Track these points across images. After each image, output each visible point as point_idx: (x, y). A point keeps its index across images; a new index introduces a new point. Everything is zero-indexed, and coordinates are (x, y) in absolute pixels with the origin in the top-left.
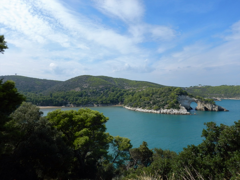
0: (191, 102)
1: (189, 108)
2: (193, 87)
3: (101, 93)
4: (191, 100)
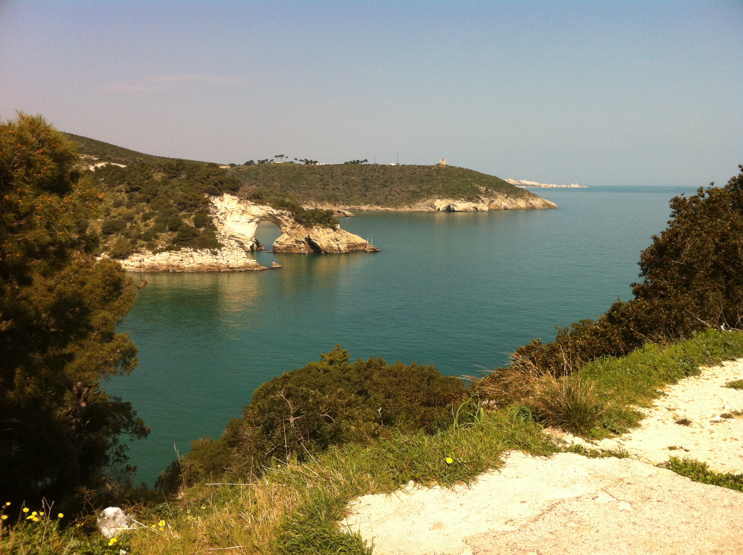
1: (251, 244)
2: (256, 162)
4: (259, 214)
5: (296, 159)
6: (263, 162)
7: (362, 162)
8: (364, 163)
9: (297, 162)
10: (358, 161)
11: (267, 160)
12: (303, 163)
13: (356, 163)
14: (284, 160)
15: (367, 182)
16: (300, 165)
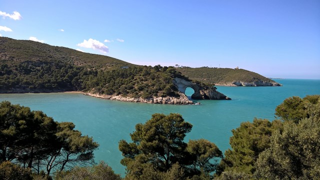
3: (37, 70)
4: (187, 85)
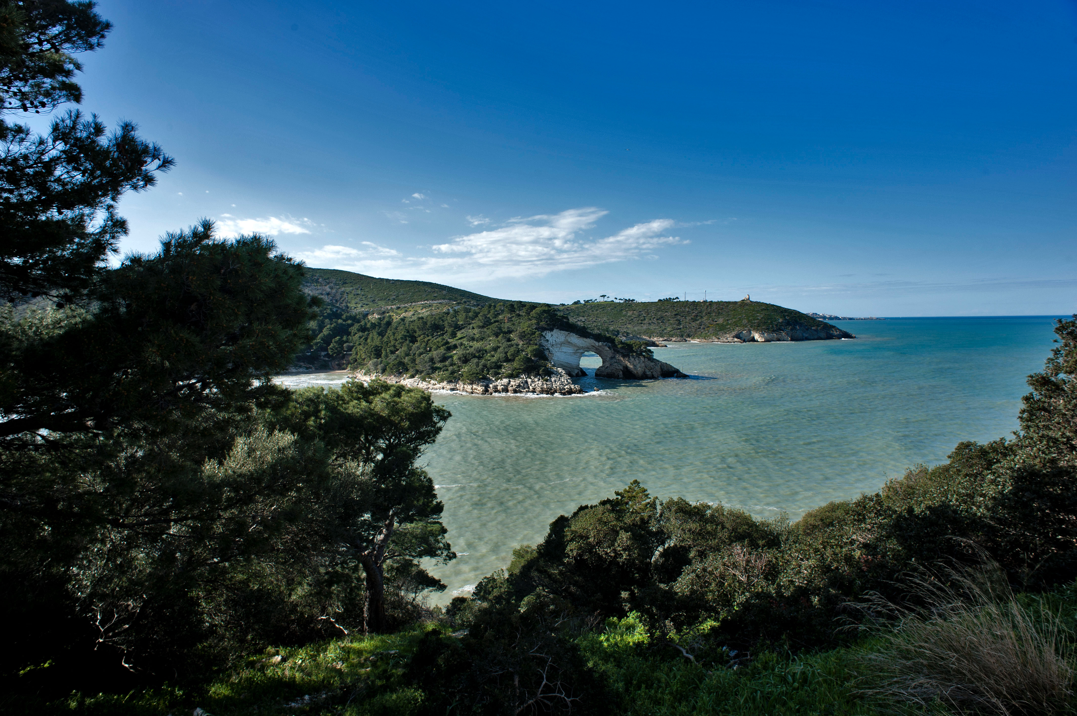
0: (581, 351)
1: (576, 371)
2: (582, 302)
4: (584, 346)
5: (616, 298)
6: (588, 301)
7: (673, 299)
8: (675, 301)
9: (618, 301)
10: (670, 299)
11: (591, 300)
12: (622, 302)
13: (668, 301)
14: (606, 299)
15: (679, 317)
16: (620, 303)
